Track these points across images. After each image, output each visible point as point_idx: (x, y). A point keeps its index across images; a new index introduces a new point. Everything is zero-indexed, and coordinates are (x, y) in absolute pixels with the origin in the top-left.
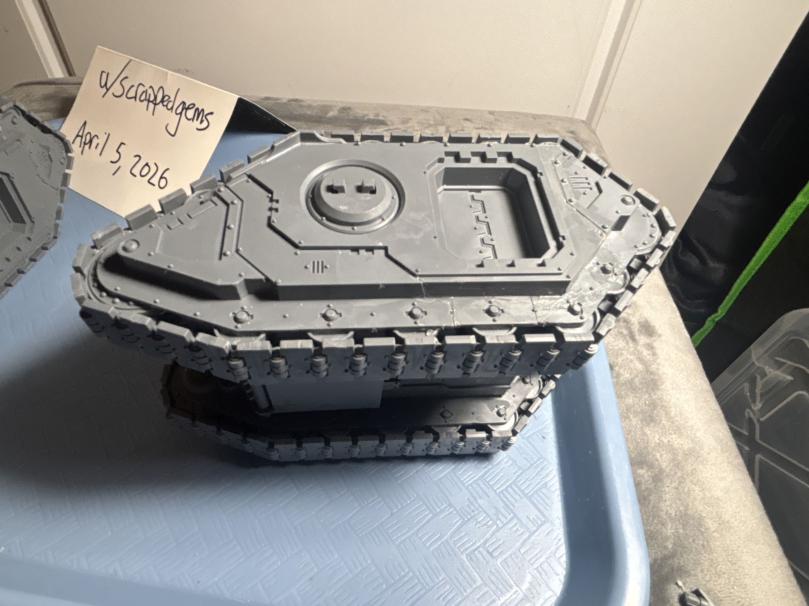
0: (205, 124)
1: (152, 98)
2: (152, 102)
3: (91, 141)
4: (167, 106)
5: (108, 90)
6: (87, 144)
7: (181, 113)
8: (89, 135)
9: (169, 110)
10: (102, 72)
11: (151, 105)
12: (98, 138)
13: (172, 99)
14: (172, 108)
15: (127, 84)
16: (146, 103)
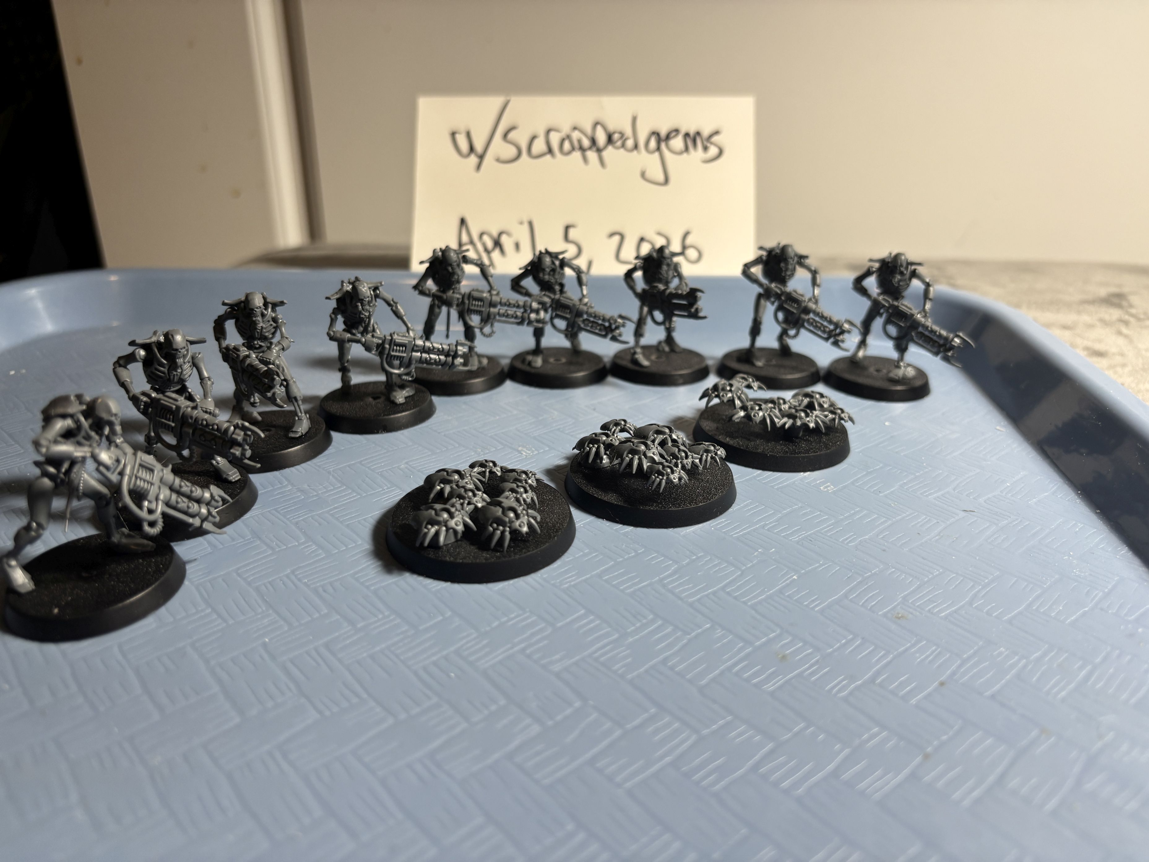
0: (713, 151)
1: (586, 143)
2: (590, 148)
3: (497, 243)
4: (623, 146)
5: (481, 157)
6: (493, 249)
7: (658, 149)
8: (486, 238)
9: (631, 151)
10: (453, 134)
11: (592, 155)
12: (509, 234)
13: (629, 132)
14: (636, 147)
15: (521, 137)
16: (577, 154)
